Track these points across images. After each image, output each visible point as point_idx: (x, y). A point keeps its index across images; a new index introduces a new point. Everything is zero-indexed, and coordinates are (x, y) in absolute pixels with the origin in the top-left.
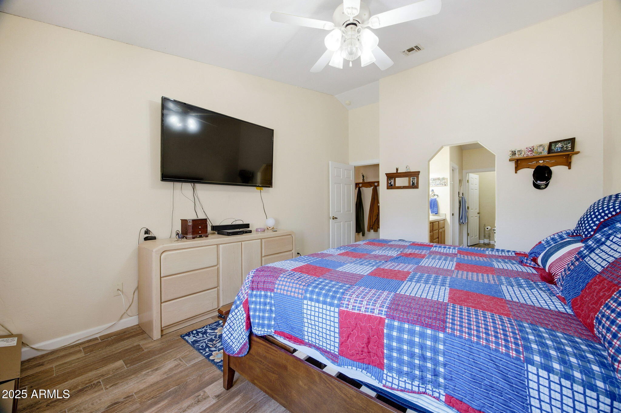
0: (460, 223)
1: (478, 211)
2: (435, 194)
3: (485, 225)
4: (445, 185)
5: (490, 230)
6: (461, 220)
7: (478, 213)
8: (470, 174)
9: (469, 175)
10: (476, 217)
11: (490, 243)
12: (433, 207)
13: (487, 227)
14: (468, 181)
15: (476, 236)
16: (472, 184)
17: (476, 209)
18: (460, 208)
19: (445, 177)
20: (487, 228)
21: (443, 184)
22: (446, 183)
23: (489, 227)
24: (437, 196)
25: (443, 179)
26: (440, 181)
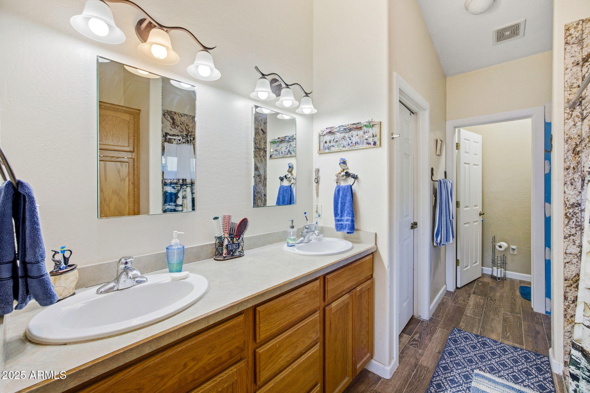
0: (435, 244)
1: (479, 209)
2: (350, 171)
3: (494, 240)
4: (375, 144)
5: (507, 249)
6: (437, 237)
7: (480, 215)
8: (462, 130)
9: (459, 131)
10: (475, 224)
11: (505, 276)
12: (342, 213)
13: (499, 244)
14: (458, 146)
15: (476, 262)
16: (466, 152)
17: (476, 206)
18: (435, 207)
19: (376, 120)
20: (500, 247)
21: (371, 140)
22: (376, 139)
23: (504, 245)
24: (355, 177)
25: (371, 125)
26: (361, 133)
